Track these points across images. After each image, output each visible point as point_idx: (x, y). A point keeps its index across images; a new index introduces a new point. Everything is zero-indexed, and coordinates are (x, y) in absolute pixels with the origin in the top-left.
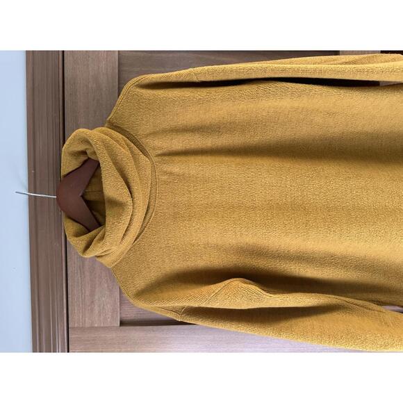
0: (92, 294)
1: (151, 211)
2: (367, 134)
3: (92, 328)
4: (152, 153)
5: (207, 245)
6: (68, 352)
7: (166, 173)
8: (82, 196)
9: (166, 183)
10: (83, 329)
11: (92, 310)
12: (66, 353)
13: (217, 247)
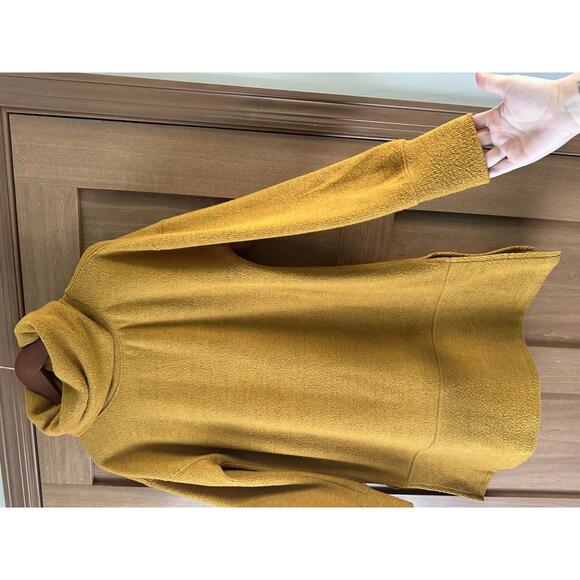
0: (63, 454)
1: (115, 385)
2: (365, 309)
3: (64, 485)
4: (115, 327)
5: (175, 422)
6: (42, 506)
7: (130, 348)
8: (42, 369)
9: (130, 358)
10: (56, 485)
11: (64, 469)
12: (40, 508)
13: (187, 425)
